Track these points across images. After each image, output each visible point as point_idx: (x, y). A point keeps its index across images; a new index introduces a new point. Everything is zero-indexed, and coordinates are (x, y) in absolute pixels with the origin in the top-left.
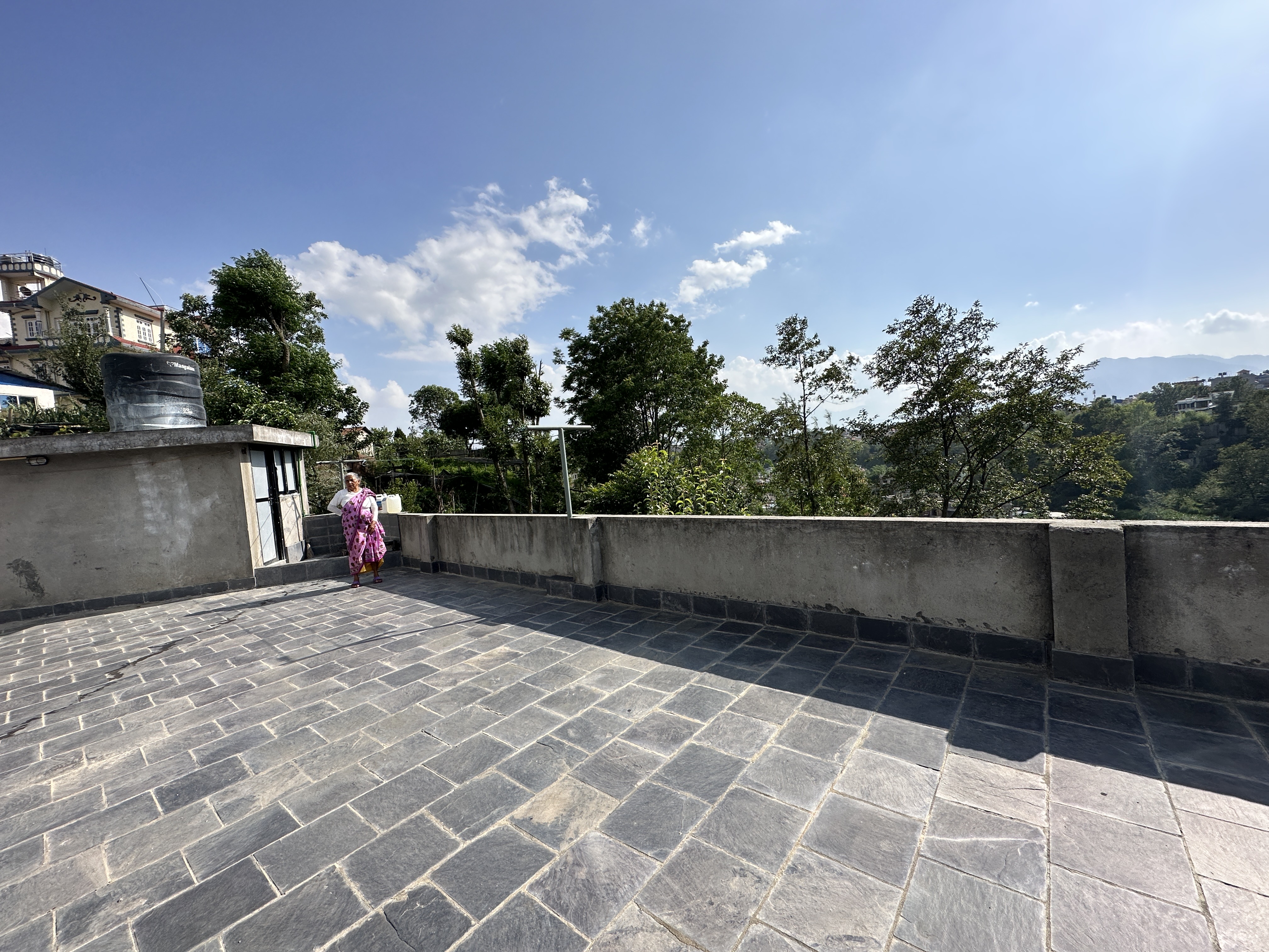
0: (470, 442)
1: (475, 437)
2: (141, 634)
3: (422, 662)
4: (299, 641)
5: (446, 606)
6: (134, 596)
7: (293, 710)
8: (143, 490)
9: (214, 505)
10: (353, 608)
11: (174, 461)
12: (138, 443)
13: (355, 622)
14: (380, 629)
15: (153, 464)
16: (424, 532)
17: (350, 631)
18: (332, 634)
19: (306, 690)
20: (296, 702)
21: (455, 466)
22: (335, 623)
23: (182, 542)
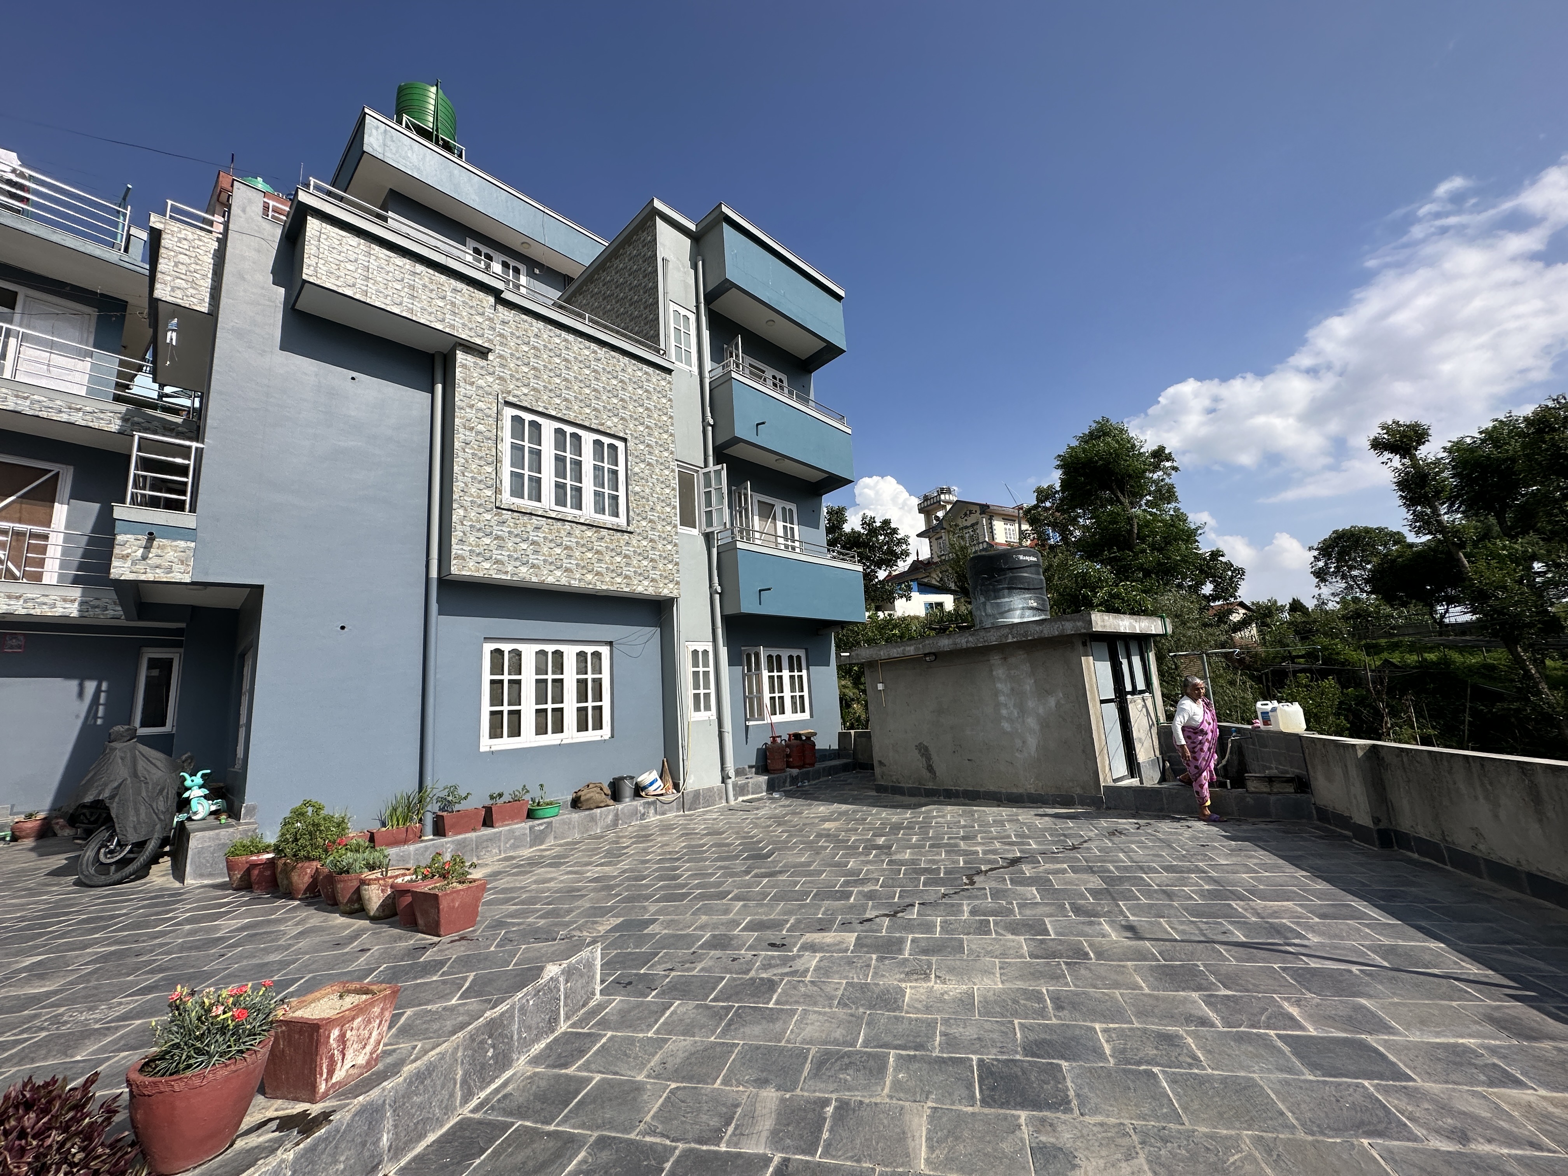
0: (1440, 609)
1: (1451, 601)
2: (996, 838)
3: (1370, 1039)
4: (1151, 906)
5: (1419, 929)
6: (995, 793)
7: (1137, 1025)
8: (999, 686)
9: (1058, 704)
10: (1231, 876)
11: (1021, 655)
12: (993, 638)
13: (1233, 903)
14: (1277, 930)
15: (1005, 659)
16: (1353, 772)
17: (1225, 916)
18: (1196, 912)
19: (1157, 998)
20: (1142, 1014)
21: (1411, 652)
22: (1202, 894)
23: (1032, 742)
